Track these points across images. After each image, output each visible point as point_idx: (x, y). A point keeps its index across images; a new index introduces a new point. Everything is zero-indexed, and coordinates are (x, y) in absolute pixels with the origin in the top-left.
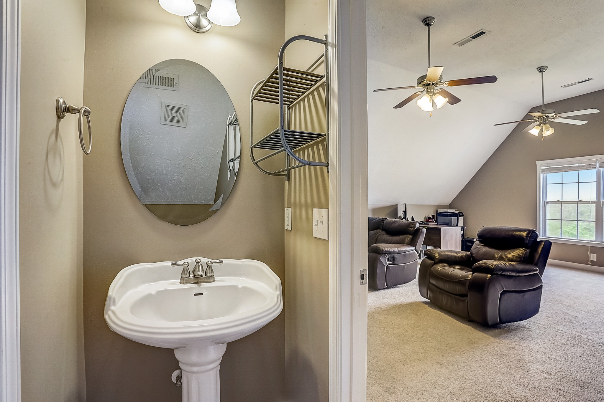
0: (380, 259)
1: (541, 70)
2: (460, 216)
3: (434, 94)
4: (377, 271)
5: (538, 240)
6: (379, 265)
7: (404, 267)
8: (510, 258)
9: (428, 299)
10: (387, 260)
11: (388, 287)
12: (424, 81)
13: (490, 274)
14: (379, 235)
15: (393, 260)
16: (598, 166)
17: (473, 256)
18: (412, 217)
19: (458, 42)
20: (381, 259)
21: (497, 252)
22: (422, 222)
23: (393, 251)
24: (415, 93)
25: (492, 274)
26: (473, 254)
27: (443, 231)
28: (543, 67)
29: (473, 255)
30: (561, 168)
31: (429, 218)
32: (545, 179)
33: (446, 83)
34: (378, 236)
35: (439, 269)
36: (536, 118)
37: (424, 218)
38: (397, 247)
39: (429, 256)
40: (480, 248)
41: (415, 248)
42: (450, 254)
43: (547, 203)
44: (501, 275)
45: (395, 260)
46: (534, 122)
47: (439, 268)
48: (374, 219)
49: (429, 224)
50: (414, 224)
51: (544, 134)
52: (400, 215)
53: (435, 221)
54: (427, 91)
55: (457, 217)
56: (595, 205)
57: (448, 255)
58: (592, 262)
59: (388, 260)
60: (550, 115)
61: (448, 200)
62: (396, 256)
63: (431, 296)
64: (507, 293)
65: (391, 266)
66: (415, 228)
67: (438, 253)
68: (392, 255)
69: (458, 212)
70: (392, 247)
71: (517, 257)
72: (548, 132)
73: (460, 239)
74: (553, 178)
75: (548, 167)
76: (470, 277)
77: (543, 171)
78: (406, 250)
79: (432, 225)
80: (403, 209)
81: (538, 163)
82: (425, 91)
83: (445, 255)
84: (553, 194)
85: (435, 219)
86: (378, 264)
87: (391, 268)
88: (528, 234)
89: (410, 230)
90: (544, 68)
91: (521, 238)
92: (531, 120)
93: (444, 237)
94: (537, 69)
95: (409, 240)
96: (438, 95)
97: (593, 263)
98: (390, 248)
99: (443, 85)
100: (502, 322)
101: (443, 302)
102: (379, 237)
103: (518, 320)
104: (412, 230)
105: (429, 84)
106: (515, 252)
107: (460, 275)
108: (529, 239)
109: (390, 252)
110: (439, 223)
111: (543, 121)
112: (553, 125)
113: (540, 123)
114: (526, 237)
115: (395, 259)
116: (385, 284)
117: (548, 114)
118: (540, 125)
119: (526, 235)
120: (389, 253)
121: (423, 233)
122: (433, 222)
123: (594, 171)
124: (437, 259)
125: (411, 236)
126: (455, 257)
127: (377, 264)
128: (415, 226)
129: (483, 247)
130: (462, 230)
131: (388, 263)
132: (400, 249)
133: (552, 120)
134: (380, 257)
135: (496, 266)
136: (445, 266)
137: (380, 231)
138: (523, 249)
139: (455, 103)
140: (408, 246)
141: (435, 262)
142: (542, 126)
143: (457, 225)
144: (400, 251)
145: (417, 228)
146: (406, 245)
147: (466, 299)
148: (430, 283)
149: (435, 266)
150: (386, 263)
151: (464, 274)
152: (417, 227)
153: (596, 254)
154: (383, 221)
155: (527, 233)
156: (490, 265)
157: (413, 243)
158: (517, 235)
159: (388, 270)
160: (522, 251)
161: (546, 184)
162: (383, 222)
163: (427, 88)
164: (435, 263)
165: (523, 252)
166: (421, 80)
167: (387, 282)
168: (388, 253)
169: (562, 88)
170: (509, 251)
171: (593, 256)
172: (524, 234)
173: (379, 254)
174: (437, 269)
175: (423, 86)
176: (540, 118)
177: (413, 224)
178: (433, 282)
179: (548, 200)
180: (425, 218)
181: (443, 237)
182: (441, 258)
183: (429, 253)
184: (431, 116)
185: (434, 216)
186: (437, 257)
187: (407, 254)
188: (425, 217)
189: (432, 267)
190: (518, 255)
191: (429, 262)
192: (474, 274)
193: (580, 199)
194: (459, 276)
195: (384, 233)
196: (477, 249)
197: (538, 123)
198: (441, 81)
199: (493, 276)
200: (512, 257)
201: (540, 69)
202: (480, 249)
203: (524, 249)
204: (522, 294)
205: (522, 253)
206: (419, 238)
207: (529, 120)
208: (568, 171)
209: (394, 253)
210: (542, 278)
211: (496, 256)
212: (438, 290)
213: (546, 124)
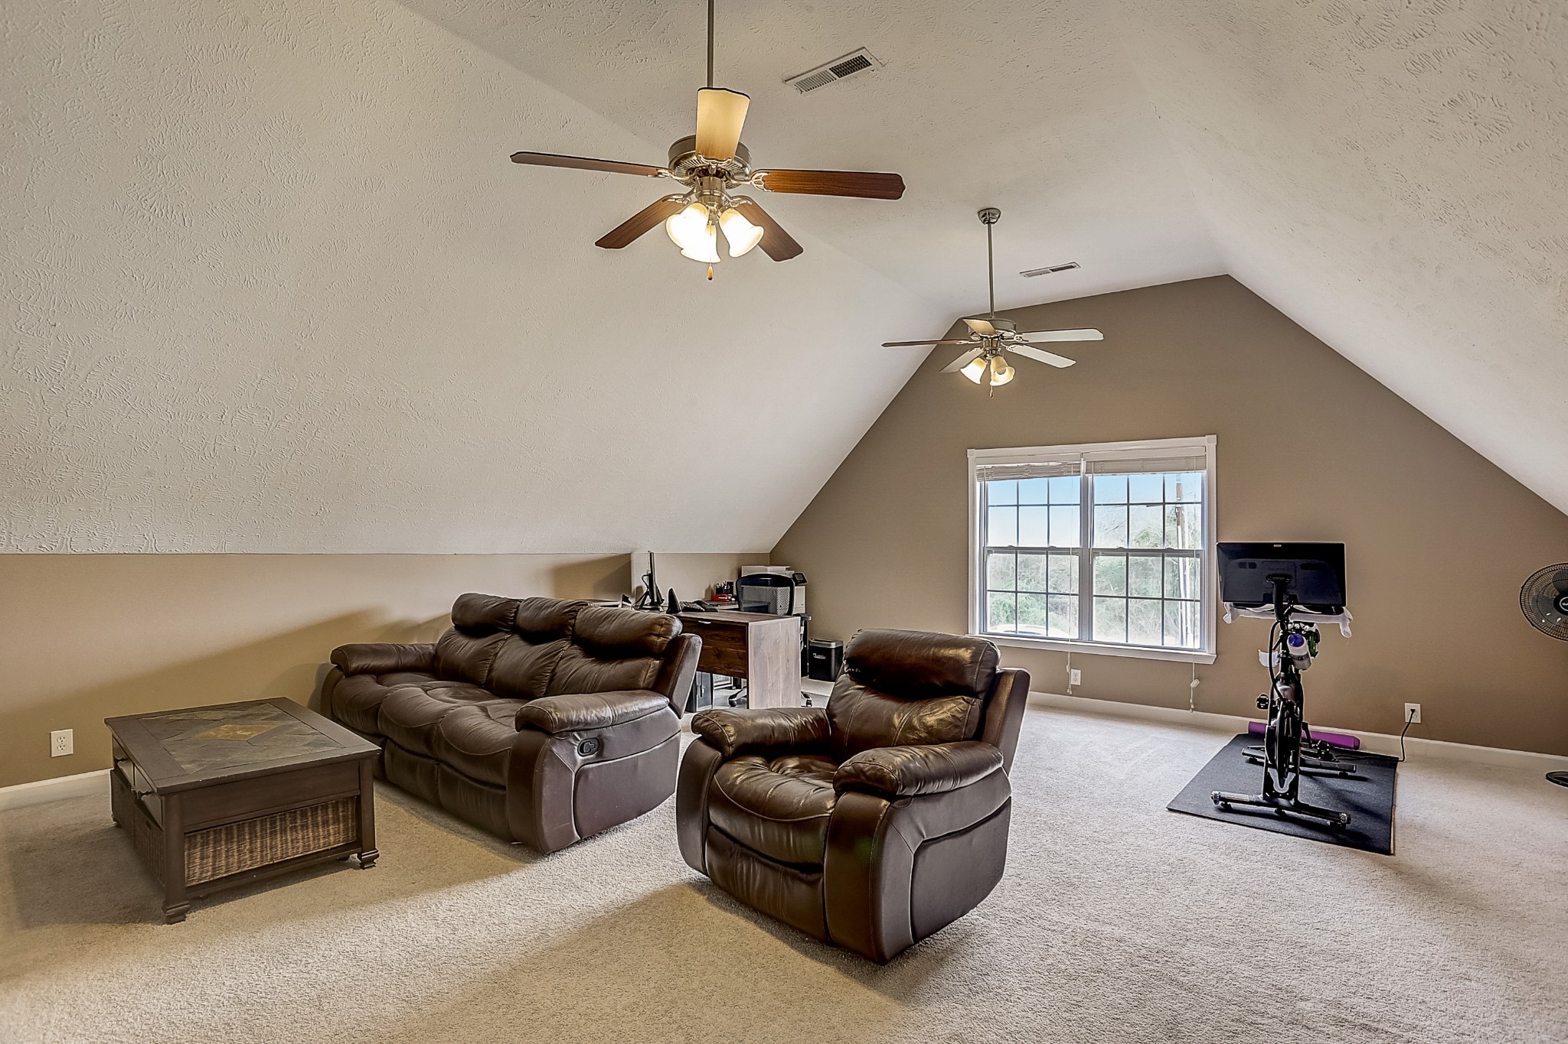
0: (552, 751)
1: (988, 216)
2: (796, 585)
3: (720, 206)
4: (544, 794)
5: (998, 671)
6: (549, 773)
7: (635, 764)
8: (932, 726)
9: (707, 875)
10: (576, 751)
11: (584, 839)
12: (691, 155)
13: (888, 800)
14: (562, 658)
15: (599, 748)
16: (1083, 468)
17: (835, 722)
18: (671, 590)
19: (798, 76)
20: (554, 750)
21: (897, 710)
22: (698, 603)
23: (596, 719)
24: (665, 199)
25: (891, 797)
26: (834, 716)
27: (753, 632)
28: (990, 211)
29: (834, 720)
30: (1014, 470)
31: (720, 591)
32: (985, 492)
33: (757, 175)
34: (558, 663)
35: (738, 781)
36: (977, 339)
37: (706, 591)
38: (612, 704)
39: (708, 734)
40: (853, 696)
41: (671, 699)
42: (769, 721)
43: (990, 552)
44: (915, 796)
45: (606, 746)
46: (971, 347)
47: (739, 774)
48: (548, 607)
49: (716, 611)
50: (666, 624)
51: (995, 380)
52: (639, 585)
53: (733, 599)
54: (701, 195)
55: (789, 588)
56: (1076, 558)
57: (764, 727)
58: (1074, 687)
59: (581, 750)
60: (1006, 334)
61: (767, 541)
62: (608, 733)
63: (715, 866)
64: (931, 844)
65: (593, 768)
66: (671, 638)
67: (736, 725)
68: (593, 734)
69: (793, 572)
70: (595, 706)
71: (950, 723)
72: (1003, 378)
73: (798, 653)
74: (1000, 491)
75: (990, 466)
76: (829, 807)
77: (983, 475)
78: (641, 710)
79: (724, 613)
80: (647, 570)
81: (972, 454)
82: (693, 196)
83: (756, 727)
84: (1000, 533)
85: (735, 593)
86: (547, 769)
87: (591, 776)
88: (974, 656)
89: (653, 643)
90: (993, 214)
91: (957, 664)
92: (966, 342)
93: (757, 647)
94: (979, 212)
95: (650, 677)
96: (735, 213)
97: (1077, 691)
98: (587, 709)
99: (749, 183)
100: (918, 938)
101: (751, 890)
102: (562, 666)
103: (959, 914)
104: (662, 644)
105: (705, 172)
106: (945, 709)
107: (799, 802)
108: (979, 670)
109: (586, 723)
110: (744, 606)
111: (993, 348)
112: (1014, 360)
113: (985, 350)
114: (971, 663)
115: (605, 741)
116: (573, 832)
117: (1002, 331)
118: (986, 356)
119: (972, 657)
120: (584, 727)
121: (694, 649)
122: (730, 600)
123: (1077, 480)
124: (730, 745)
125: (658, 662)
126: (785, 730)
127: (542, 771)
128: (669, 631)
129: (861, 692)
130: (801, 626)
131: (579, 758)
132: (621, 709)
133: (1009, 349)
134: (553, 743)
135: (902, 770)
136: (754, 767)
137: (565, 644)
138: (964, 699)
139: (787, 256)
140: (649, 695)
141: (726, 755)
142: (989, 361)
143: (790, 613)
144: (621, 715)
145: (677, 634)
146: (639, 694)
147: (818, 880)
148: (710, 823)
149: (724, 768)
150: (575, 762)
151: (813, 798)
152: (674, 633)
153: (1080, 671)
154: (575, 611)
155: (972, 653)
156: (885, 770)
157: (662, 684)
158: (950, 659)
159: (581, 782)
160: (960, 706)
161: (987, 507)
162: (575, 618)
163: (701, 184)
164: (727, 759)
165: (964, 707)
166: (683, 150)
167: (580, 820)
168: (581, 726)
169: (1022, 277)
170: (929, 705)
171: (1076, 675)
172: (965, 654)
173: (550, 734)
174: (731, 778)
175: (687, 175)
176: (984, 339)
177: (662, 626)
178: (718, 818)
179: (991, 544)
180: (708, 590)
181: (755, 649)
182: (742, 740)
183: (706, 724)
184: (710, 279)
185: (730, 584)
186: (732, 739)
187: (644, 721)
188: (708, 586)
189: (715, 773)
190: (953, 716)
191: (710, 753)
192: (842, 798)
193: (1051, 545)
194: (795, 806)
195: (576, 651)
196: (843, 700)
197: (980, 351)
198: (744, 166)
199: (895, 804)
200: (938, 724)
201: (986, 214)
202: (850, 703)
203: (966, 698)
204: (966, 838)
205: (964, 712)
206: (680, 668)
207: (963, 342)
208: (1032, 478)
209: (601, 722)
210: (1009, 778)
211: (896, 722)
212: (736, 847)
213: (999, 355)
